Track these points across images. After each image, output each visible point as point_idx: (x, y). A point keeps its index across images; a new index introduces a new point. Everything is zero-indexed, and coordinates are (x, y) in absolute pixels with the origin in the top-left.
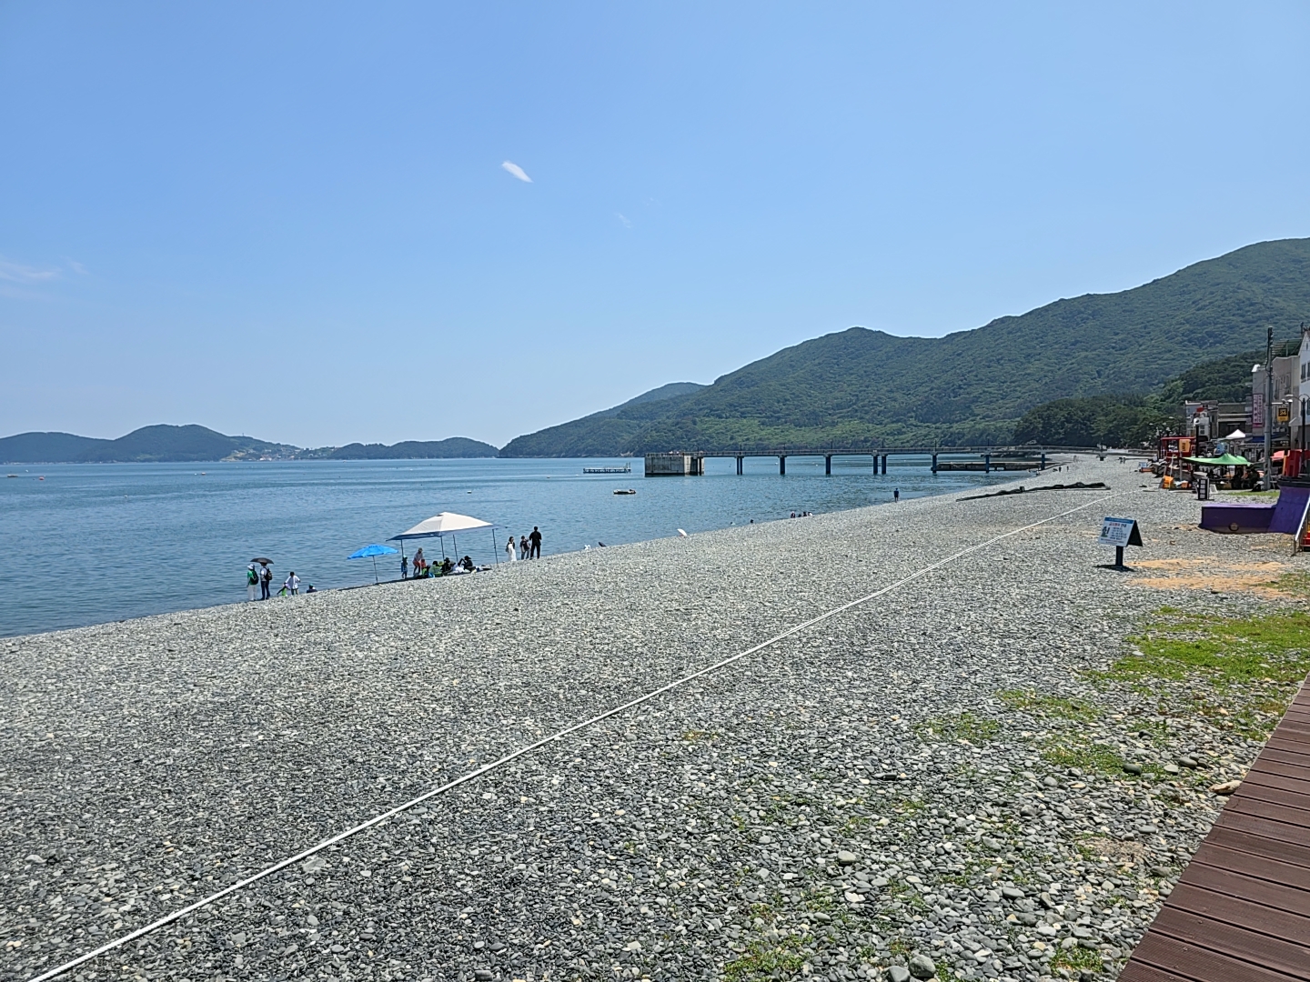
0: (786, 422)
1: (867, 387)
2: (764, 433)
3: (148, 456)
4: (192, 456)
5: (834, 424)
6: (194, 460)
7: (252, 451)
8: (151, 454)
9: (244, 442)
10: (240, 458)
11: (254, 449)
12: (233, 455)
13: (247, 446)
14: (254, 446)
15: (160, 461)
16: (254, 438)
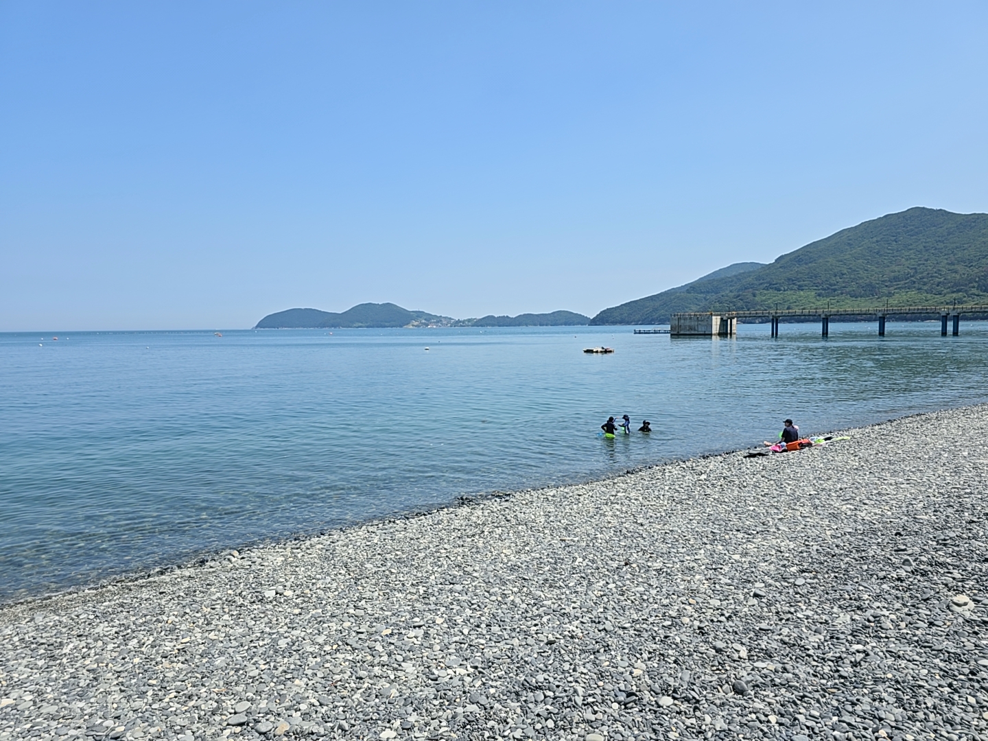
0: (842, 294)
1: (927, 260)
2: (820, 303)
3: (360, 324)
4: (387, 324)
5: (890, 295)
6: (387, 327)
7: (423, 321)
8: (362, 323)
9: (419, 314)
10: (416, 326)
11: (425, 320)
12: (411, 324)
13: (421, 317)
14: (425, 317)
15: (367, 327)
16: (426, 312)
